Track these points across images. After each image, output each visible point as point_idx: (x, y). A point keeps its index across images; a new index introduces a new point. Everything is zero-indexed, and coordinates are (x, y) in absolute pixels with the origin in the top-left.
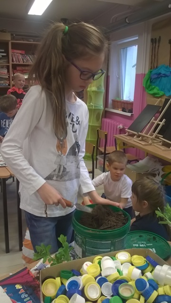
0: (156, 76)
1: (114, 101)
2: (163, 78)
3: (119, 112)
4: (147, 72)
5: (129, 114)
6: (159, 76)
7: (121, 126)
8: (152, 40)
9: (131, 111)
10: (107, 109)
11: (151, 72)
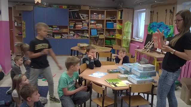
0: (152, 26)
2: (155, 27)
4: (149, 24)
6: (153, 26)
7: (138, 46)
8: (151, 12)
10: (132, 39)
11: (150, 24)
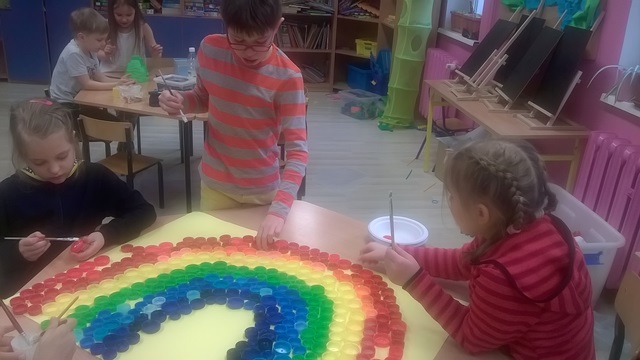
1: (454, 14)
3: (457, 36)
5: (471, 42)
7: (453, 65)
9: (475, 36)
10: (440, 30)
